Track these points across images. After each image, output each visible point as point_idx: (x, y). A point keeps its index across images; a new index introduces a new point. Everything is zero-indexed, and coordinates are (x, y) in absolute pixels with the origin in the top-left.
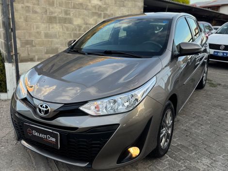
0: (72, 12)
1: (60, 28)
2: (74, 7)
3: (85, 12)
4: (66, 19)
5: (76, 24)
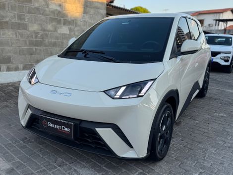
0: (27, 17)
1: (12, 34)
2: (29, 12)
3: (43, 17)
4: (19, 24)
5: (32, 30)
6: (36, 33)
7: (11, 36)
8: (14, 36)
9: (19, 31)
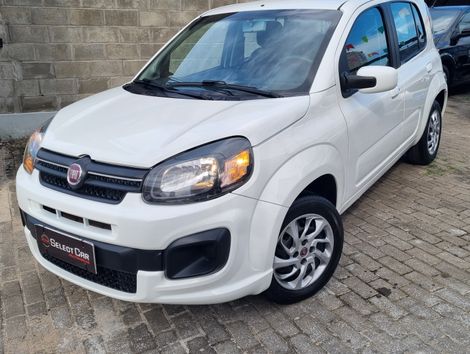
1: (109, 34)
4: (122, 14)
5: (147, 24)
6: (155, 30)
7: (107, 39)
8: (113, 39)
9: (123, 28)
